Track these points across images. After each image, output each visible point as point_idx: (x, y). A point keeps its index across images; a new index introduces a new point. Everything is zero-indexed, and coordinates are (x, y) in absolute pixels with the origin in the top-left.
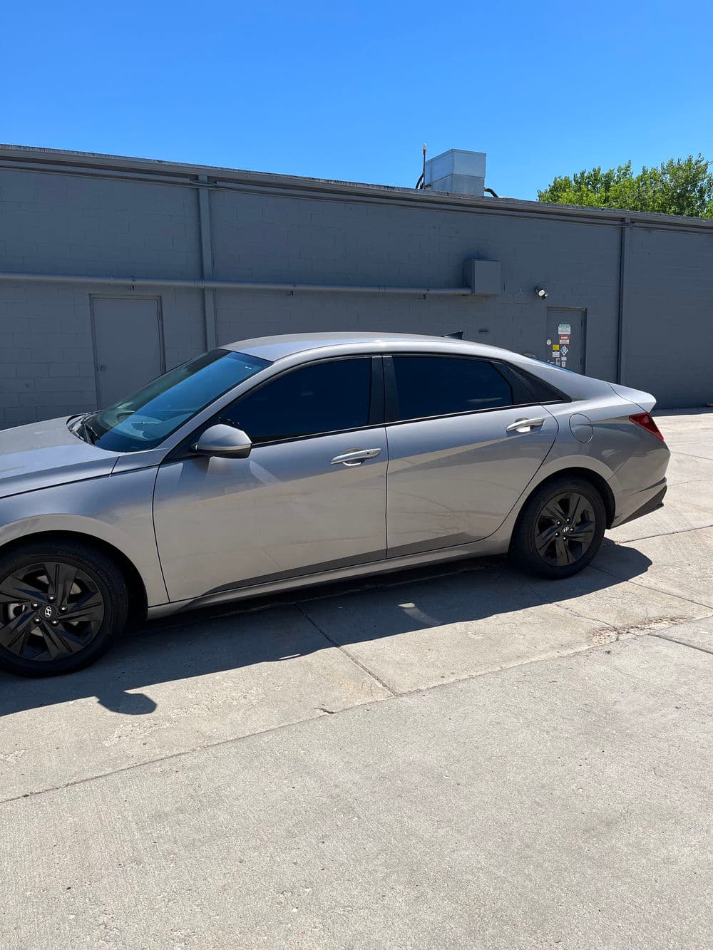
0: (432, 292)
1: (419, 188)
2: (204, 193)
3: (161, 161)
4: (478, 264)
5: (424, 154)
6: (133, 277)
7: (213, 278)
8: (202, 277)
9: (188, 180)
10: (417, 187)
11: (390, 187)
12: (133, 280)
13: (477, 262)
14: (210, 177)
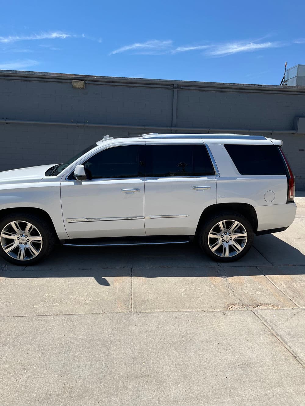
0: (275, 132)
1: (282, 85)
2: (175, 91)
3: (160, 80)
4: (300, 119)
5: (286, 66)
6: (144, 126)
7: (176, 126)
8: (172, 126)
9: (170, 87)
10: (281, 85)
11: (260, 85)
12: (144, 127)
13: (300, 118)
14: (178, 85)
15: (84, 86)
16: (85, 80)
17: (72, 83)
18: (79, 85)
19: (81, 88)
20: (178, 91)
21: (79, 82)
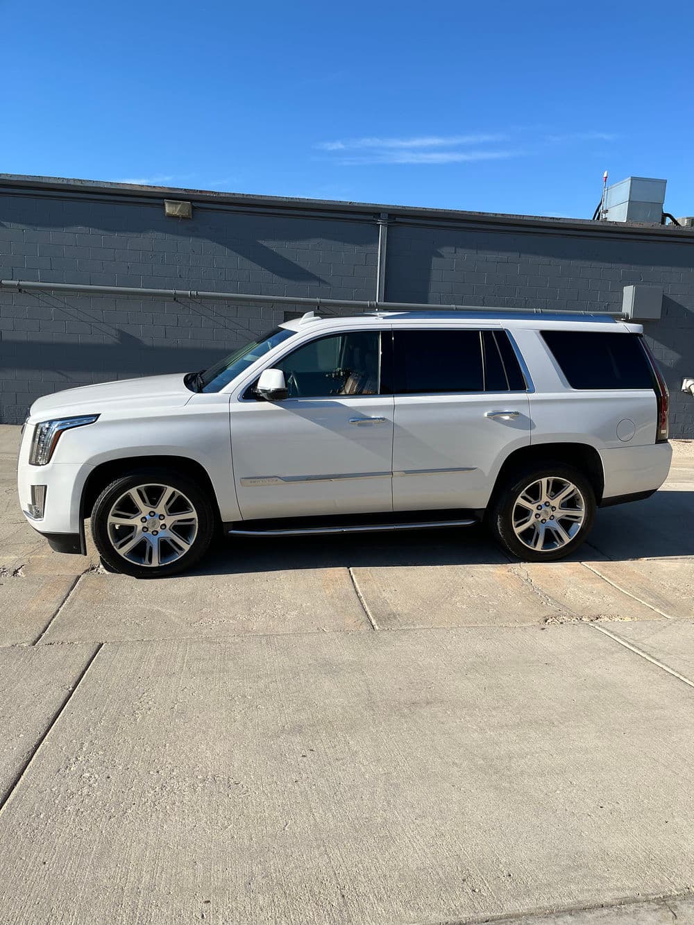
2: (383, 228)
6: (319, 298)
7: (384, 301)
8: (375, 299)
14: (389, 215)
15: (191, 211)
16: (192, 201)
17: (164, 205)
18: (180, 211)
19: (183, 218)
20: (388, 227)
21: (180, 203)
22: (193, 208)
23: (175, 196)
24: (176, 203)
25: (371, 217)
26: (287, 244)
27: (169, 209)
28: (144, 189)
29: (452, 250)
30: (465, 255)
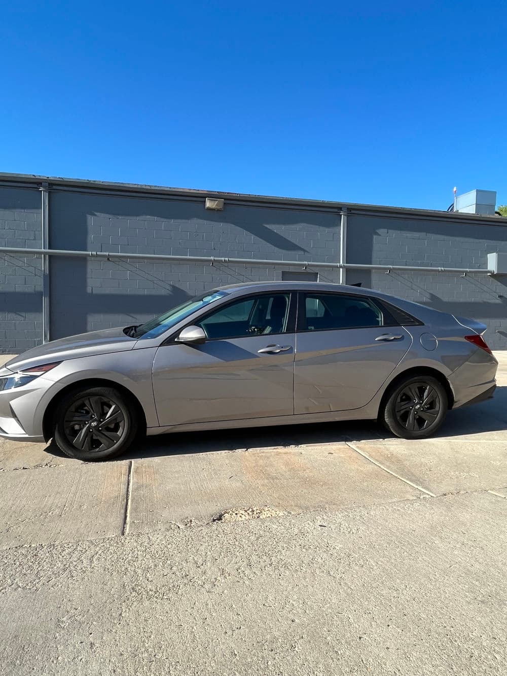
2: (344, 217)
7: (346, 263)
14: (348, 208)
15: (223, 206)
16: (223, 199)
17: (205, 202)
18: (217, 205)
19: (218, 210)
20: (348, 217)
21: (217, 200)
22: (224, 204)
23: (213, 196)
24: (214, 200)
25: (336, 210)
26: (283, 227)
27: (208, 204)
28: (192, 191)
29: (385, 230)
30: (394, 234)
